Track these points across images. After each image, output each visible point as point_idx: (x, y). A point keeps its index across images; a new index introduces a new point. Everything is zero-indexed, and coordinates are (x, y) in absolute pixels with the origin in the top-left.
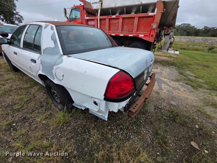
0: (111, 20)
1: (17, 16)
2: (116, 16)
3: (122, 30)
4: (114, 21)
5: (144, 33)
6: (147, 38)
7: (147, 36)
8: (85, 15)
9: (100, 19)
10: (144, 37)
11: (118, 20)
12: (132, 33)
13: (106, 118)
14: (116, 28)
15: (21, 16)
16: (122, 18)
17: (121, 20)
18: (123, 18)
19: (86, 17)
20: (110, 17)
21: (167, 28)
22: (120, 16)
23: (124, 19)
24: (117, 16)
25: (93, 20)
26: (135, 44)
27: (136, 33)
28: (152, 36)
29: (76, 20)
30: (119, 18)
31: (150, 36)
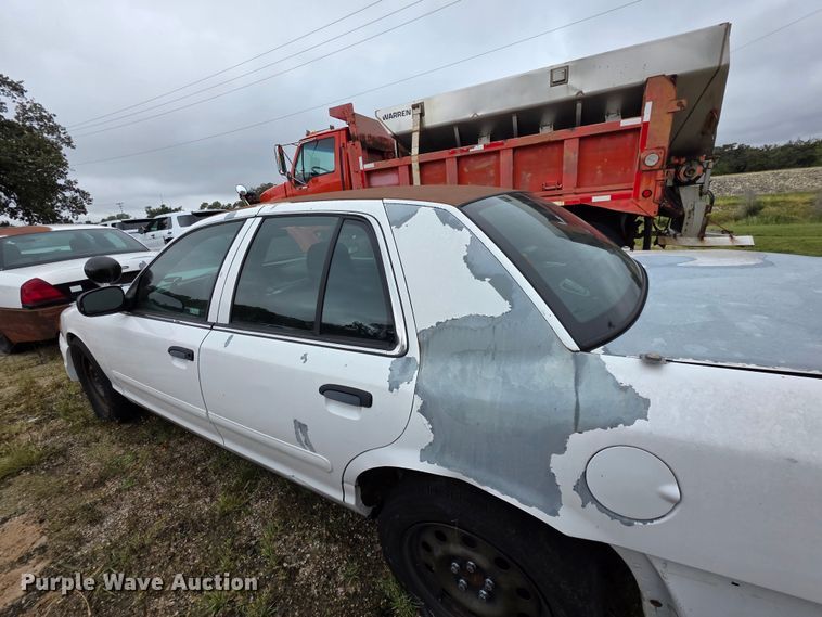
0: (463, 161)
2: (485, 147)
4: (480, 162)
5: (611, 187)
6: (627, 205)
7: (628, 196)
8: (361, 159)
9: (421, 165)
10: (614, 202)
11: (494, 157)
12: (561, 195)
15: (83, 192)
17: (506, 158)
18: (515, 149)
19: (364, 163)
20: (462, 151)
21: (683, 160)
22: (502, 144)
23: (519, 153)
24: (492, 145)
25: (394, 169)
27: (576, 194)
28: (647, 194)
29: (315, 179)
30: (497, 152)
31: (640, 196)
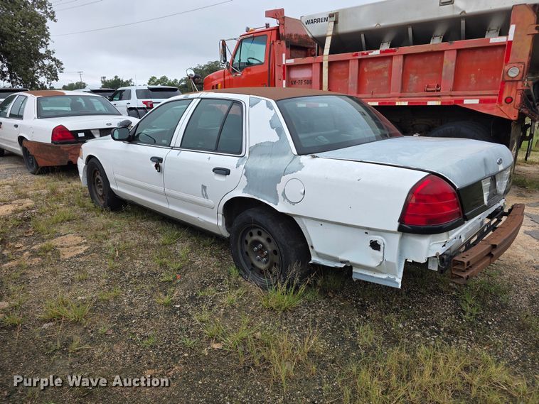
0: (363, 63)
1: (47, 62)
2: (381, 52)
3: (403, 89)
4: (378, 63)
5: (480, 93)
6: (492, 109)
7: (494, 101)
8: (284, 55)
9: (330, 63)
10: (481, 105)
11: (389, 61)
12: (439, 96)
13: (397, 283)
14: (382, 84)
15: (58, 61)
16: (402, 57)
17: (397, 63)
18: (405, 56)
19: (287, 58)
20: (363, 54)
22: (395, 51)
23: (408, 60)
24: (387, 51)
25: (309, 65)
26: (449, 127)
27: (452, 96)
28: (509, 100)
29: (249, 68)
30: (391, 57)
31: (503, 101)
